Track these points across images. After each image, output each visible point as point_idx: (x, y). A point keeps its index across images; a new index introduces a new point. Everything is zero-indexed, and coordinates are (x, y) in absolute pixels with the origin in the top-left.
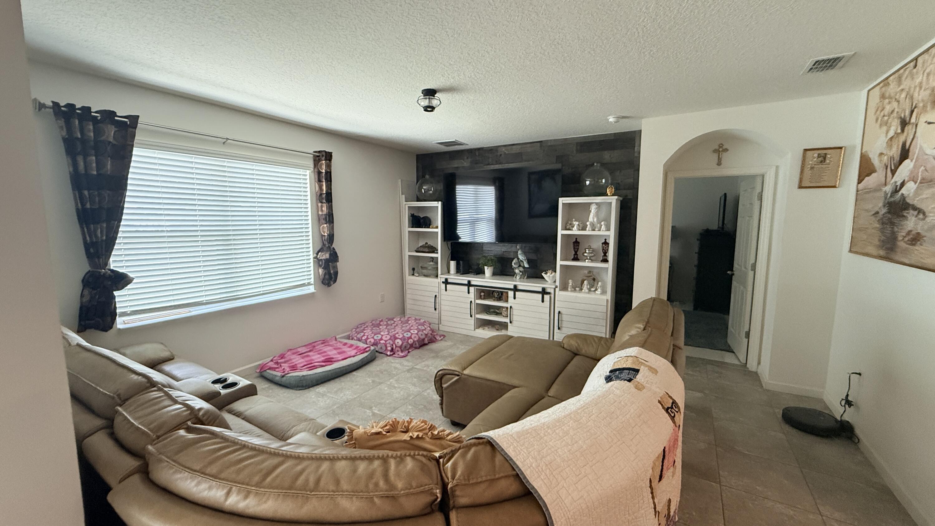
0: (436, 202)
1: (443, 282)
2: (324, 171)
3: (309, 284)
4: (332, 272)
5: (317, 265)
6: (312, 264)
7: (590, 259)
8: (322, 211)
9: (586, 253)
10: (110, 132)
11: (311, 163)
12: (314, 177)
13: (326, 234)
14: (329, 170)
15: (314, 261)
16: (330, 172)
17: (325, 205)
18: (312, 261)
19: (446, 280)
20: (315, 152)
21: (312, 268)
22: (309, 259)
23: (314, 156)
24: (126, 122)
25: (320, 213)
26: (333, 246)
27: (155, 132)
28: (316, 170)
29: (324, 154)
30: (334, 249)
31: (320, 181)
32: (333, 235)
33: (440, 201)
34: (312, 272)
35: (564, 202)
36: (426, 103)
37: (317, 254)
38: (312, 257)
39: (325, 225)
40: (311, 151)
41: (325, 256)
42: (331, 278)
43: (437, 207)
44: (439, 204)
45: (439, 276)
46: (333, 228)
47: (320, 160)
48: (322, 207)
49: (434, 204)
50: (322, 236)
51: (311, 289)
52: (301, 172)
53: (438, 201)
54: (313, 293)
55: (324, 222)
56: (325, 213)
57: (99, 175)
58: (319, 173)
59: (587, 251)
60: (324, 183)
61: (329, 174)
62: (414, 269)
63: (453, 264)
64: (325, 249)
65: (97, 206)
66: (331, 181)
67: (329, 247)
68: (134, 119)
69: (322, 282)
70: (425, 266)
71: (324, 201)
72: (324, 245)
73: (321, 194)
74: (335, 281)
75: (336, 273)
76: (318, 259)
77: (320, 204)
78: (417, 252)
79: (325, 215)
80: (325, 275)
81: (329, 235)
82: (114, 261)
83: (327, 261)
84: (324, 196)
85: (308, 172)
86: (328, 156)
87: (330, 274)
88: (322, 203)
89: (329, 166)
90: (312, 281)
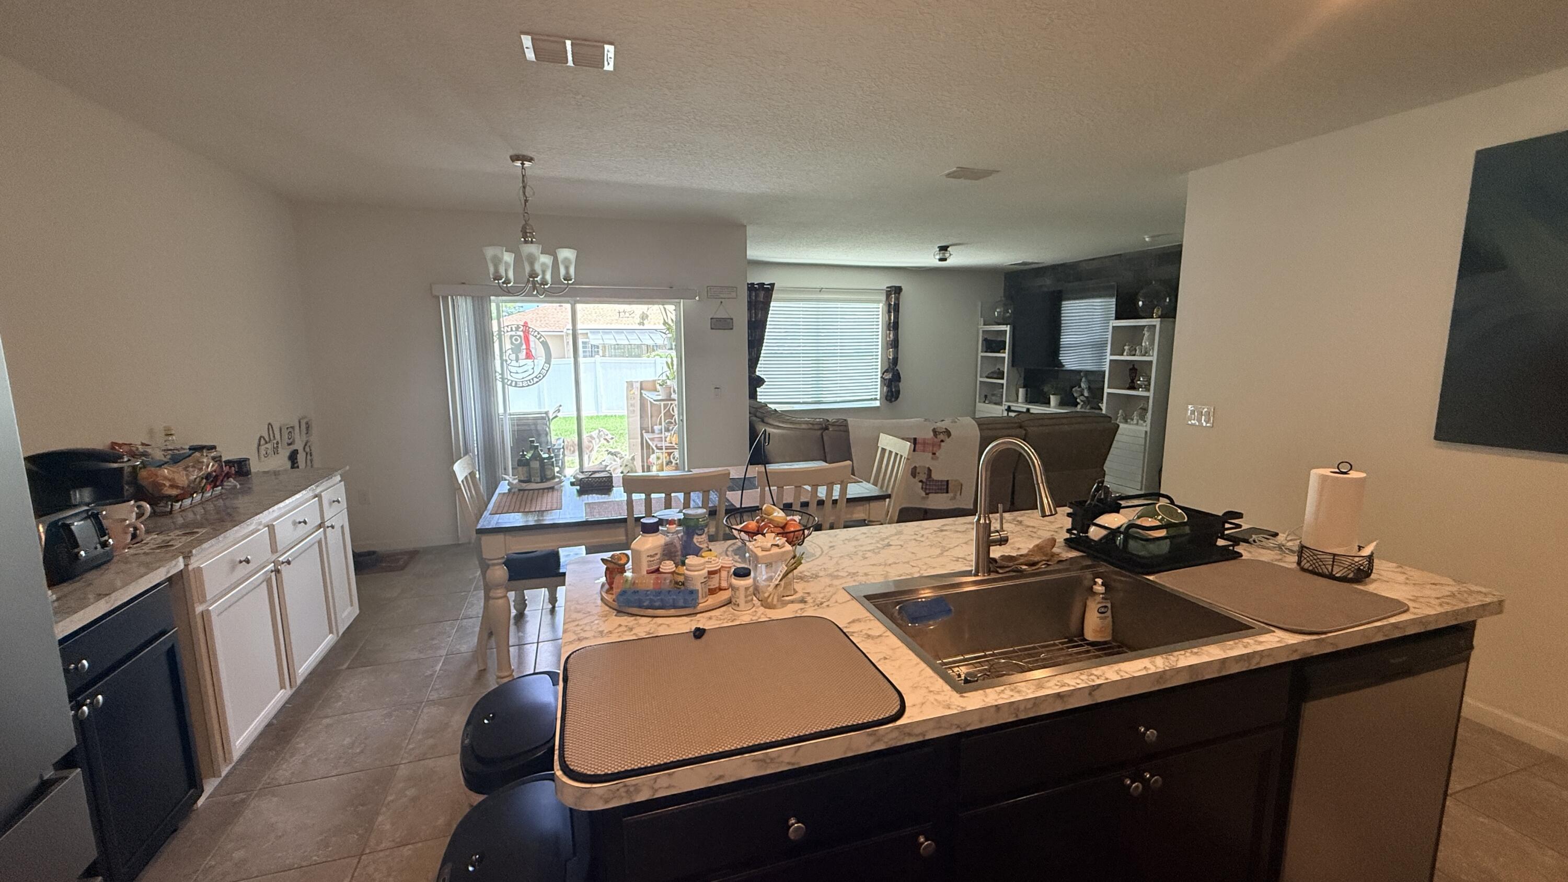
0: (1005, 326)
1: (1006, 410)
2: (893, 303)
3: (876, 399)
4: (894, 390)
5: (883, 385)
6: (879, 383)
7: (1145, 388)
8: (890, 337)
9: (1140, 380)
10: (762, 294)
11: (884, 298)
12: (886, 309)
13: (891, 357)
14: (897, 302)
15: (881, 381)
16: (898, 304)
17: (892, 332)
18: (879, 380)
19: (1009, 407)
20: (888, 288)
21: (879, 387)
22: (877, 378)
23: (887, 291)
24: (768, 288)
25: (888, 339)
26: (897, 368)
27: (784, 290)
28: (888, 303)
29: (894, 289)
30: (897, 370)
31: (889, 312)
32: (897, 358)
33: (1009, 324)
34: (879, 390)
35: (1114, 325)
36: (941, 256)
37: (883, 374)
38: (879, 377)
39: (891, 350)
40: (885, 288)
41: (888, 376)
42: (892, 396)
43: (1006, 331)
44: (1008, 328)
45: (1004, 403)
46: (897, 353)
47: (891, 294)
48: (890, 334)
49: (1003, 328)
50: (889, 359)
51: (877, 404)
52: (875, 305)
53: (1007, 325)
54: (878, 407)
55: (890, 347)
56: (891, 339)
57: (756, 320)
58: (890, 305)
59: (1141, 379)
60: (892, 314)
61: (897, 306)
62: (986, 396)
63: (1021, 391)
64: (890, 370)
65: (753, 339)
66: (898, 312)
67: (893, 369)
68: (773, 285)
69: (886, 399)
70: (995, 392)
71: (892, 329)
72: (890, 367)
73: (890, 323)
74: (897, 398)
75: (898, 392)
76: (883, 378)
77: (888, 332)
78: (987, 377)
79: (892, 341)
80: (888, 392)
81: (893, 358)
82: (759, 371)
83: (890, 381)
84: (892, 325)
85: (881, 305)
86: (898, 290)
87: (892, 391)
88: (890, 330)
89: (897, 299)
90: (878, 397)
